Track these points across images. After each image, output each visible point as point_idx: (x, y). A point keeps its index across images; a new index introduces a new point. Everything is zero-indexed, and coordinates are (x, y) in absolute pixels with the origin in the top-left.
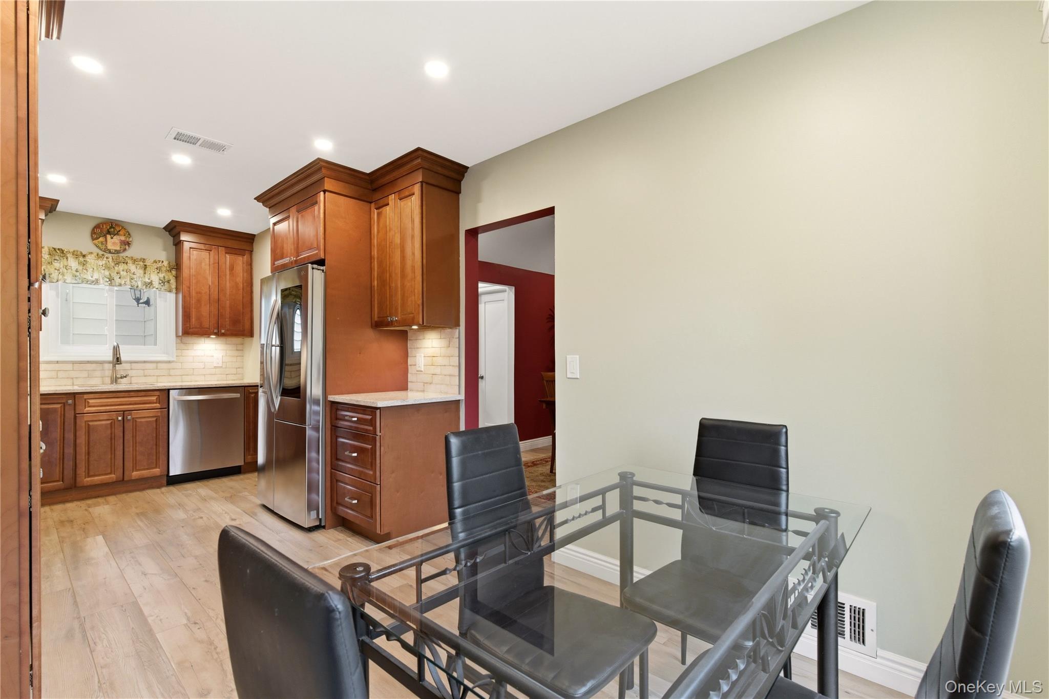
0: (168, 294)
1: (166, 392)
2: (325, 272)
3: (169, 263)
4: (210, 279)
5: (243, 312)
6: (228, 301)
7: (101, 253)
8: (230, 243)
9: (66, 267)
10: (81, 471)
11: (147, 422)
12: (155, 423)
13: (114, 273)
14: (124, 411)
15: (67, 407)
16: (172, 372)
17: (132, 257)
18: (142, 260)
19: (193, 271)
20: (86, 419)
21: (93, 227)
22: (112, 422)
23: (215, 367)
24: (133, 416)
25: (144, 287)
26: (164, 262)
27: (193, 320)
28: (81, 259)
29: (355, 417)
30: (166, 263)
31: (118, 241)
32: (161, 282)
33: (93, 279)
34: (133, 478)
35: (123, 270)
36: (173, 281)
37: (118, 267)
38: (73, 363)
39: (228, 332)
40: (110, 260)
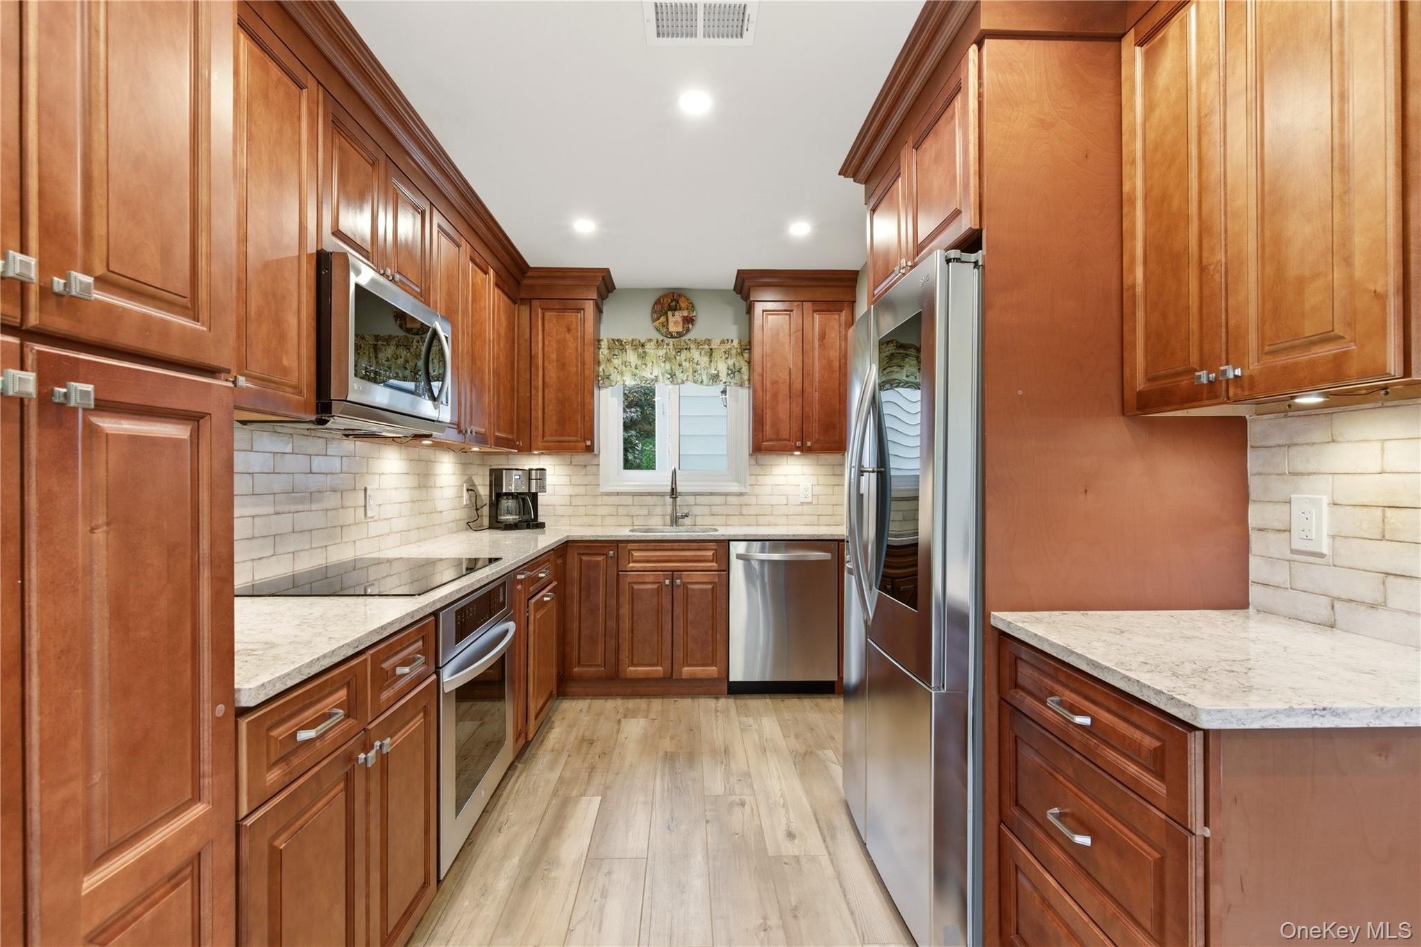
0: (740, 389)
1: (726, 544)
2: (983, 266)
3: (740, 342)
4: (791, 357)
5: (840, 410)
6: (817, 393)
7: (661, 338)
8: (819, 294)
9: (624, 363)
10: (624, 656)
11: (701, 590)
12: (710, 593)
13: (675, 365)
14: (673, 571)
15: (609, 561)
16: (745, 510)
17: (695, 340)
18: (708, 342)
19: (767, 348)
20: (629, 580)
21: (653, 303)
22: (659, 587)
23: (802, 504)
24: (685, 581)
25: (711, 381)
26: (734, 341)
27: (768, 427)
28: (640, 350)
29: (1083, 713)
30: (736, 343)
31: (680, 319)
32: (730, 372)
33: (653, 377)
34: (683, 677)
35: (685, 360)
36: (745, 369)
37: (680, 355)
38: (633, 496)
39: (816, 446)
40: (671, 347)
